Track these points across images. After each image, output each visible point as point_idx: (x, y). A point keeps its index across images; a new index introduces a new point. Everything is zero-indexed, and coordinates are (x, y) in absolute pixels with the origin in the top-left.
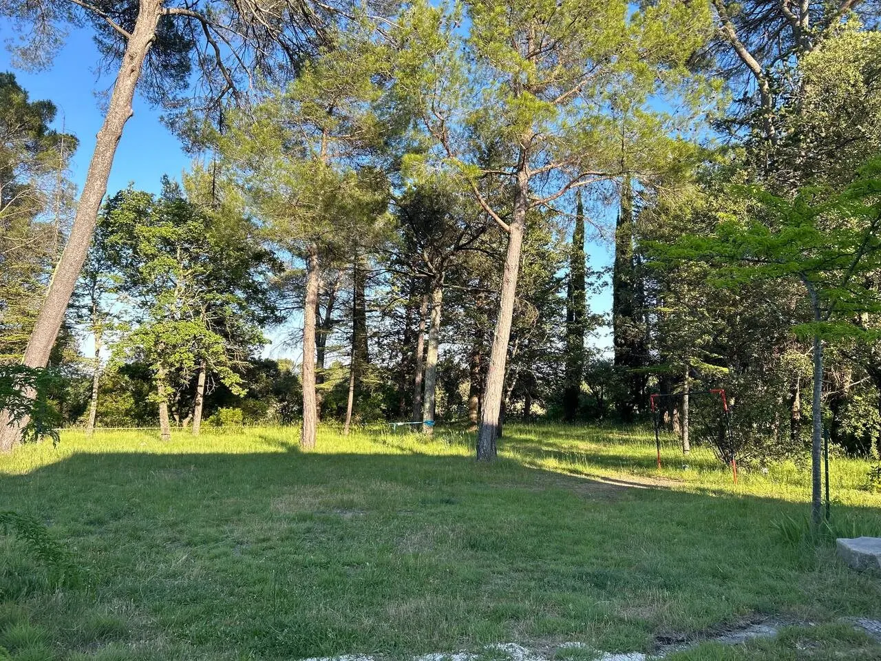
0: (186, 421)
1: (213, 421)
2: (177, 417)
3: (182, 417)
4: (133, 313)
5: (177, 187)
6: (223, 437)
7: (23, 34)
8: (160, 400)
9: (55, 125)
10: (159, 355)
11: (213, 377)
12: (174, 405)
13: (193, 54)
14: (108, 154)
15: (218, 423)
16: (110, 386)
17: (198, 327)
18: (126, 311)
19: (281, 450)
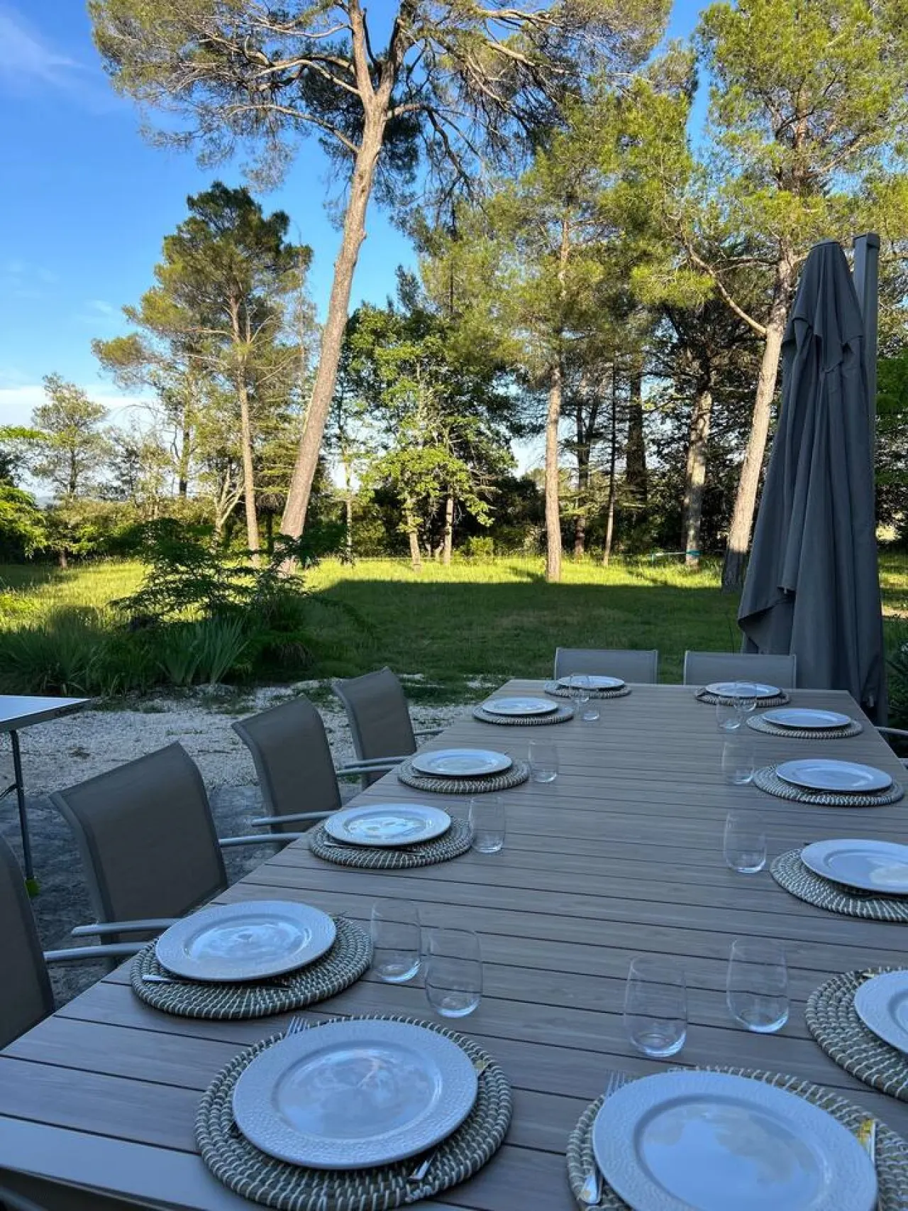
0: (437, 551)
1: (463, 552)
2: (428, 547)
3: (434, 547)
4: (378, 439)
5: (414, 279)
6: (472, 569)
7: (256, 156)
8: (410, 530)
9: (291, 238)
10: (407, 483)
11: (460, 505)
12: (424, 533)
13: (419, 141)
14: (346, 283)
15: (468, 553)
16: (361, 514)
17: (440, 455)
18: (371, 437)
19: (526, 579)
